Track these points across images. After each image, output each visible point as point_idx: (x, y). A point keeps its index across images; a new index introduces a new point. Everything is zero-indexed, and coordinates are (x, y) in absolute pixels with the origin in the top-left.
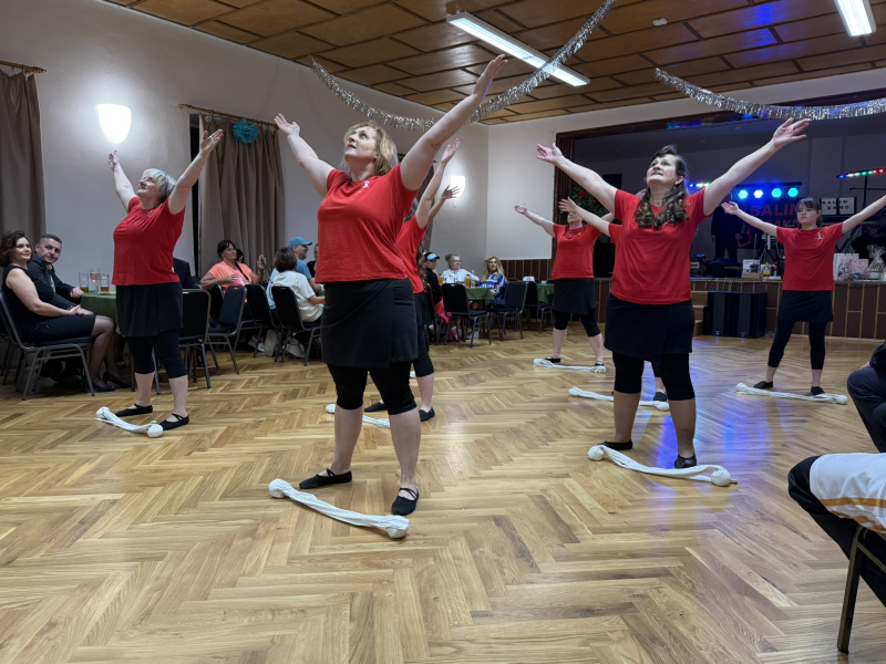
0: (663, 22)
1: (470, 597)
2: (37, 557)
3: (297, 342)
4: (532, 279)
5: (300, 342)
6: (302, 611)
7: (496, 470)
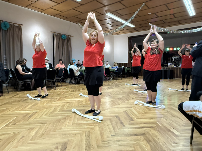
0: (150, 13)
1: (110, 132)
2: (21, 123)
3: (74, 80)
4: (124, 67)
5: (75, 80)
6: (75, 134)
7: (116, 106)
